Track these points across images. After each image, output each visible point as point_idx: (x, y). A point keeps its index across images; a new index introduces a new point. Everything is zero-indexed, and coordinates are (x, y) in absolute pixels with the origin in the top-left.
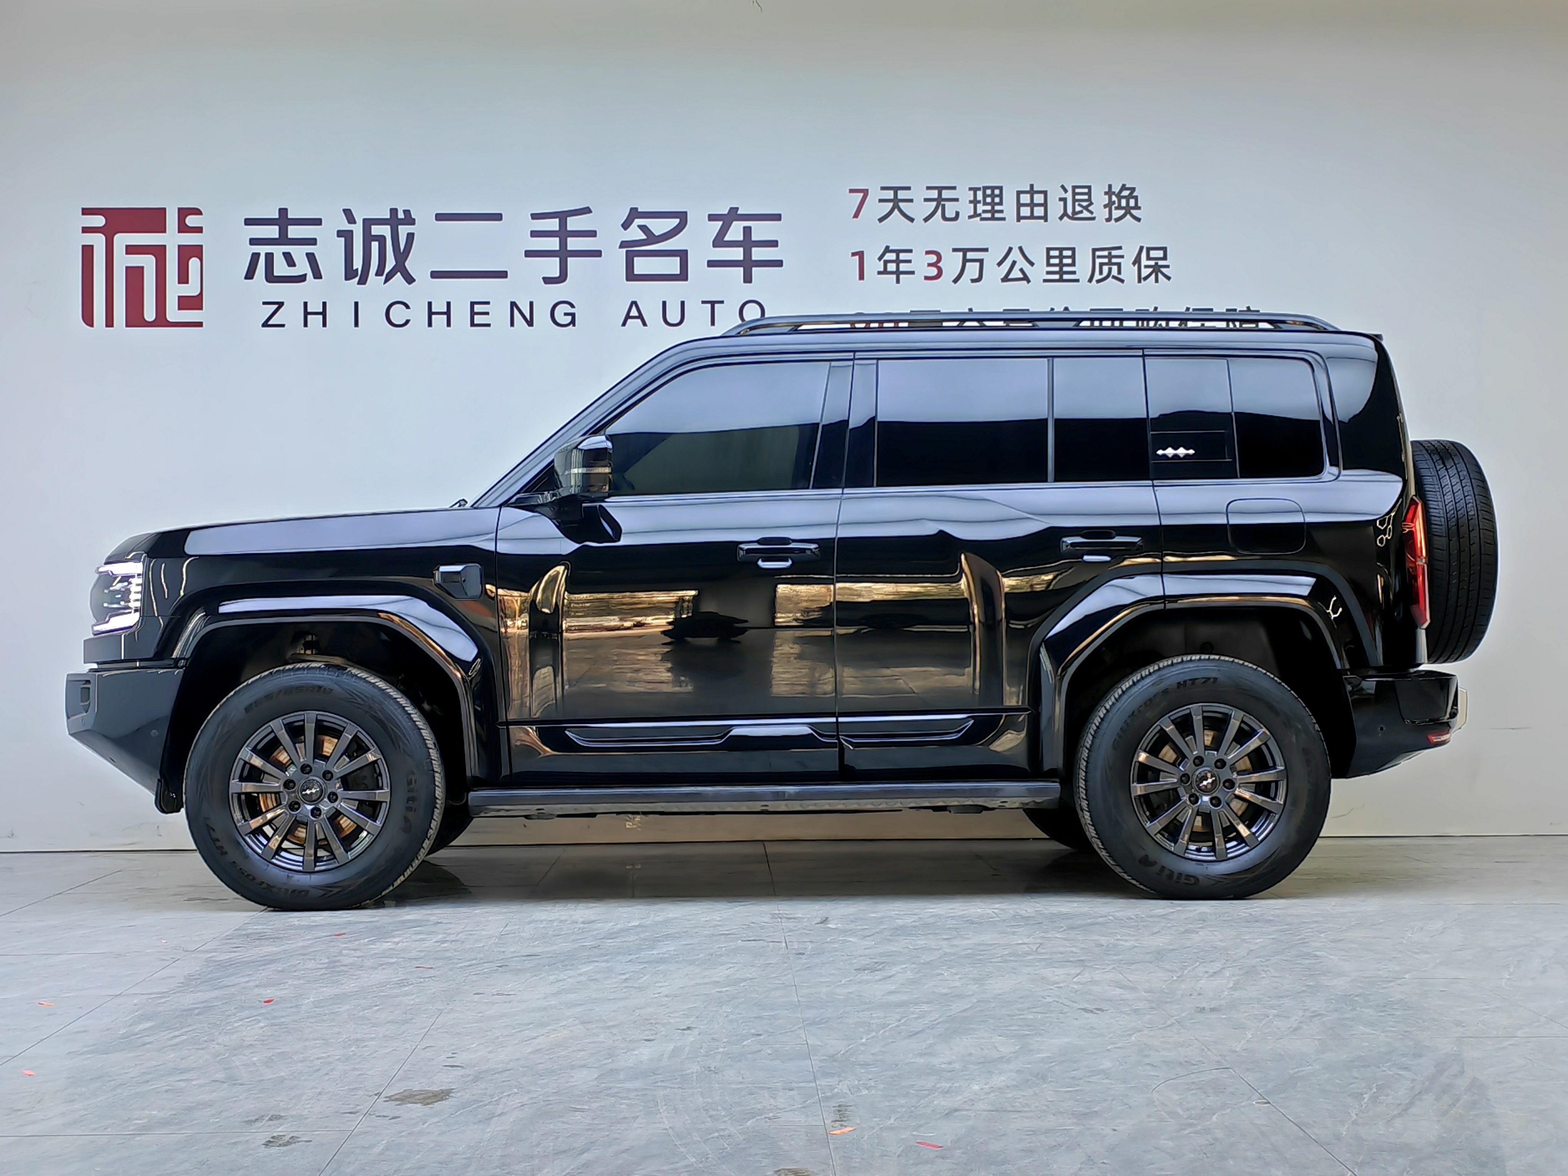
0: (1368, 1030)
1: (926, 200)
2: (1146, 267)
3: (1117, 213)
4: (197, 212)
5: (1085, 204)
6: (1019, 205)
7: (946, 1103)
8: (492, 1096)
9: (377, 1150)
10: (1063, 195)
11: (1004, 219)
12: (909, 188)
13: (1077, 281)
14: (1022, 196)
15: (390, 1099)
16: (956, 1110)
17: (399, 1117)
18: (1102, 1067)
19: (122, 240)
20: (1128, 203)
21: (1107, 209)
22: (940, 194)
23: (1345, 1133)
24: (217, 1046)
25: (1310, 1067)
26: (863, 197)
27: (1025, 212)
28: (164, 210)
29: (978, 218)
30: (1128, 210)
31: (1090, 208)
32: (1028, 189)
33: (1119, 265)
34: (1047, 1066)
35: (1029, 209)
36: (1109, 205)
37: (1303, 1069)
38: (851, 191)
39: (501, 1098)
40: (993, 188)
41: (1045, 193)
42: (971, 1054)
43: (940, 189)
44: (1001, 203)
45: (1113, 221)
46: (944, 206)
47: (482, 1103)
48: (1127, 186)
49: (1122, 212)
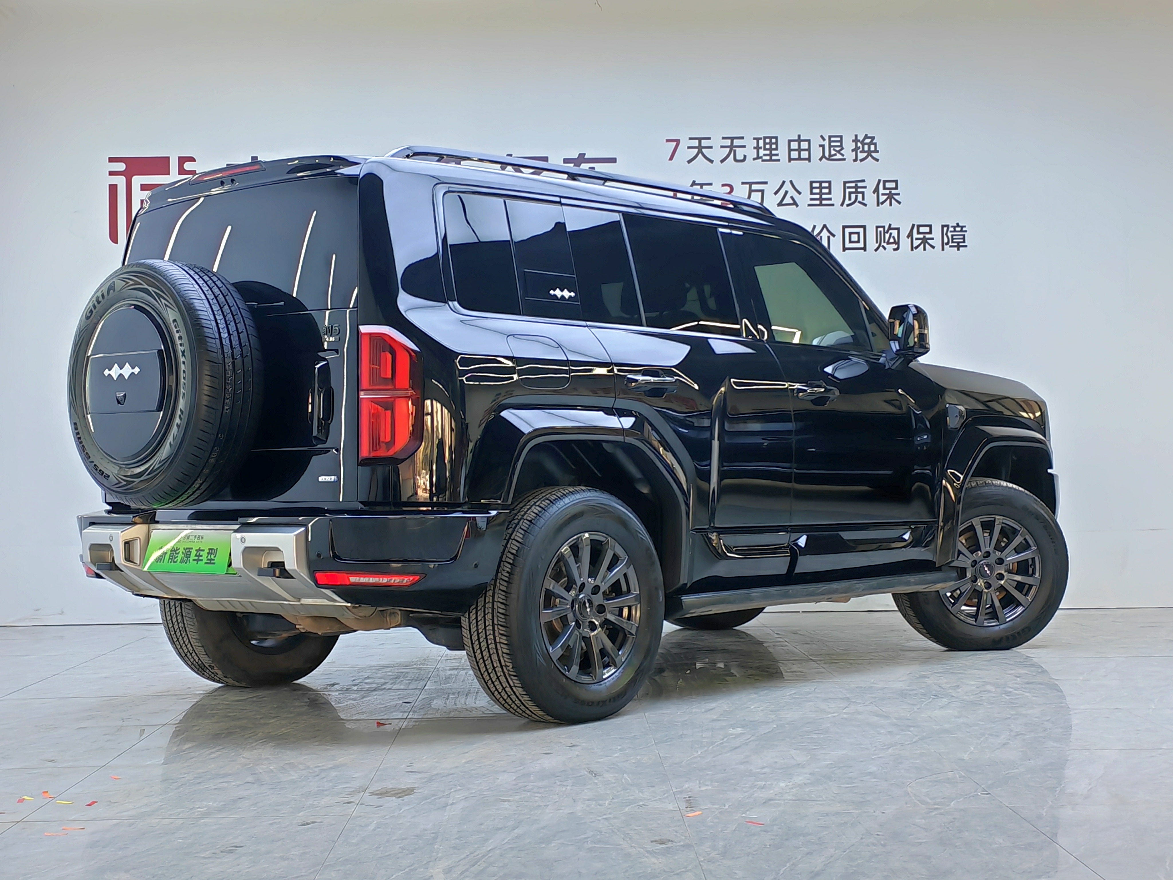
0: (1055, 744)
1: (722, 147)
2: (883, 194)
3: (861, 156)
4: (192, 159)
5: (838, 149)
6: (790, 150)
7: (762, 795)
8: (444, 792)
9: (371, 828)
10: (822, 143)
11: (779, 160)
12: (709, 138)
13: (833, 205)
14: (792, 143)
15: (372, 794)
16: (770, 800)
17: (382, 806)
18: (869, 771)
19: (138, 181)
20: (869, 148)
21: (854, 153)
22: (732, 142)
23: (1045, 814)
24: (243, 759)
25: (1017, 770)
26: (676, 144)
27: (795, 154)
28: (168, 158)
29: (760, 160)
30: (869, 153)
31: (842, 152)
32: (796, 138)
33: (863, 193)
34: (831, 770)
35: (797, 153)
36: (855, 150)
37: (1013, 771)
38: (668, 141)
39: (450, 793)
40: (771, 138)
41: (809, 141)
42: (776, 762)
43: (732, 139)
44: (776, 149)
45: (859, 161)
46: (735, 151)
47: (437, 797)
48: (869, 136)
49: (865, 155)
